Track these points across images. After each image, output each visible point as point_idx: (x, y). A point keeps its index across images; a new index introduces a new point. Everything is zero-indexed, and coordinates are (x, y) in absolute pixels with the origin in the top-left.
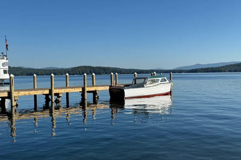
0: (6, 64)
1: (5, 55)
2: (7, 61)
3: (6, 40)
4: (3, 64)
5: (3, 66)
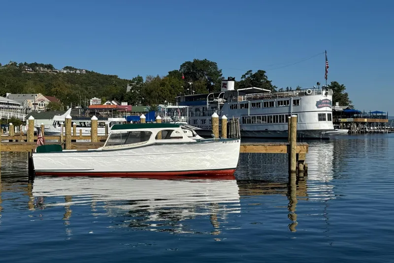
0: (324, 103)
3: (327, 59)
4: (319, 104)
5: (318, 107)
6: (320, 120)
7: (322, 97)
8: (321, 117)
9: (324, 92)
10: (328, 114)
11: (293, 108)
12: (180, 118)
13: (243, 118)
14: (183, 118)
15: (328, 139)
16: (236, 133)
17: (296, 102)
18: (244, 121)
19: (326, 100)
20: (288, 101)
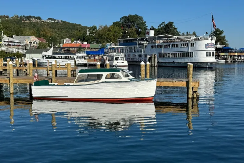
0: (210, 45)
1: (210, 35)
3: (212, 17)
4: (207, 46)
5: (206, 48)
6: (207, 56)
7: (208, 42)
8: (208, 54)
9: (210, 38)
10: (212, 52)
11: (191, 48)
12: (120, 54)
13: (159, 54)
14: (122, 54)
15: (212, 68)
16: (155, 64)
17: (193, 45)
18: (159, 56)
19: (211, 43)
20: (187, 44)
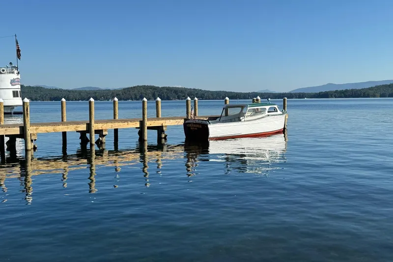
0: (16, 82)
1: (15, 67)
2: (19, 76)
3: (17, 43)
4: (13, 82)
5: (12, 85)
7: (15, 76)
8: (15, 94)
9: (16, 72)
10: (20, 92)
19: (18, 78)
